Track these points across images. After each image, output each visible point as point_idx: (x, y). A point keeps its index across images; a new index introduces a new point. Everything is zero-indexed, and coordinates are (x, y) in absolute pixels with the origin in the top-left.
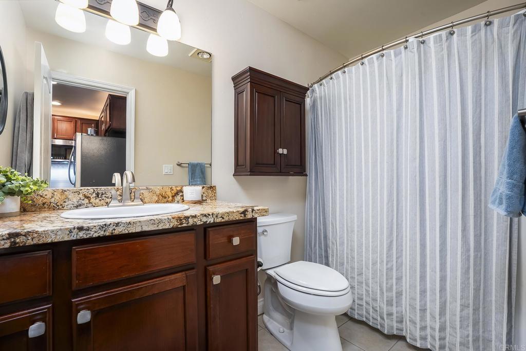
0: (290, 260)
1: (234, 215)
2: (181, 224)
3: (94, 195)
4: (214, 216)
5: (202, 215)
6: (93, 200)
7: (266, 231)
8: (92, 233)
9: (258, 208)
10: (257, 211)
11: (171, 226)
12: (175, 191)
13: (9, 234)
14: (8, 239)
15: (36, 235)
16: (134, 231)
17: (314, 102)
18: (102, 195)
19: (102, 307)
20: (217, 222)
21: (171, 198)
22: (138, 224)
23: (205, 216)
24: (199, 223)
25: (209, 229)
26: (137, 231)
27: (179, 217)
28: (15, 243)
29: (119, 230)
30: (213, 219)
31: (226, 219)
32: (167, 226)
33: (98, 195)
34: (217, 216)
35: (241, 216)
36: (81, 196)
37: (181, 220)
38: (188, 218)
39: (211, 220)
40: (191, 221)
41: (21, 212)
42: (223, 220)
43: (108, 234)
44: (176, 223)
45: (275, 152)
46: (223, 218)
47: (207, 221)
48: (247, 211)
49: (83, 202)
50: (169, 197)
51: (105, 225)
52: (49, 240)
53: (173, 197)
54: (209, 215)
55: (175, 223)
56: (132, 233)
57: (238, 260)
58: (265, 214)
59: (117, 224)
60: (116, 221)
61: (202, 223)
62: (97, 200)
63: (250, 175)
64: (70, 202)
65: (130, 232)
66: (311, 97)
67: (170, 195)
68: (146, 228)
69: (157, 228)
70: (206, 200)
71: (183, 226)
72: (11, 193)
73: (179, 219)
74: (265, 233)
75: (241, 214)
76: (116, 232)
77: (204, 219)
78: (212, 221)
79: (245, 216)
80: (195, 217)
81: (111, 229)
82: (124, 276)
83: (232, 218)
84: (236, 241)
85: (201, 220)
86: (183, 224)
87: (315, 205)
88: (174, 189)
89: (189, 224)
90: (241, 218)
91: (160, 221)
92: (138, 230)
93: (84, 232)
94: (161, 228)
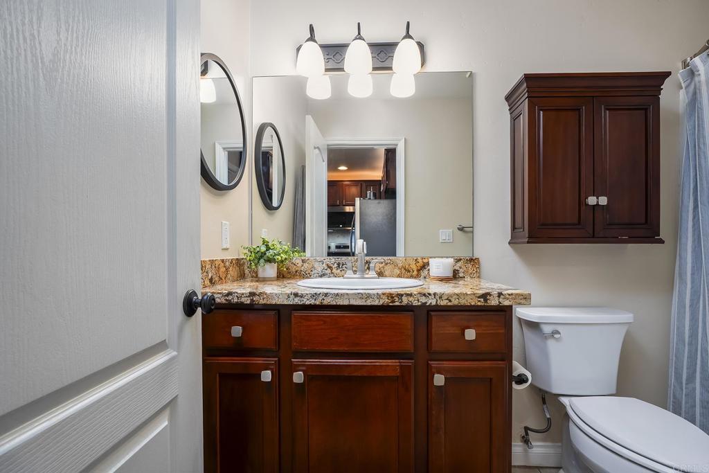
0: (614, 392)
1: (467, 298)
2: (393, 302)
3: (336, 265)
4: (437, 297)
5: (420, 293)
6: (334, 270)
7: (558, 333)
8: (305, 300)
9: (510, 292)
10: (507, 296)
11: (381, 303)
12: (420, 264)
13: (250, 293)
14: (249, 296)
15: (265, 296)
16: (341, 304)
17: (695, 93)
18: (343, 265)
19: (314, 374)
20: (441, 306)
21: (415, 273)
22: (346, 297)
23: (424, 295)
24: (415, 303)
25: (432, 313)
26: (344, 304)
27: (390, 294)
28: (252, 300)
29: (327, 301)
30: (435, 300)
31: (455, 302)
32: (376, 303)
33: (339, 264)
34: (440, 297)
35: (480, 301)
36: (324, 265)
37: (392, 297)
38: (402, 295)
39: (432, 301)
40: (405, 300)
41: (278, 277)
42: (449, 304)
43: (318, 303)
44: (387, 300)
45: (581, 202)
46: (450, 301)
47: (426, 303)
48: (490, 295)
49: (326, 272)
50: (413, 271)
51: (316, 294)
52: (274, 302)
53: (418, 271)
54: (430, 294)
55: (384, 301)
56: (340, 306)
57: (477, 363)
58: (523, 301)
59: (326, 295)
60: (326, 291)
61: (420, 303)
62: (339, 271)
63: (528, 242)
64: (316, 271)
65: (338, 304)
66: (687, 87)
67: (414, 268)
68: (354, 302)
69: (365, 304)
70: (464, 277)
71: (395, 304)
72: (269, 261)
73: (391, 296)
74: (556, 336)
75: (479, 297)
76: (325, 302)
77: (423, 300)
78: (434, 303)
79: (486, 300)
80: (411, 295)
81: (321, 299)
82: (334, 348)
83: (463, 302)
84: (470, 334)
85: (418, 300)
86: (395, 302)
87: (692, 300)
88: (420, 260)
89: (403, 304)
90: (479, 304)
91: (369, 296)
92: (346, 303)
93: (298, 298)
94: (370, 304)
